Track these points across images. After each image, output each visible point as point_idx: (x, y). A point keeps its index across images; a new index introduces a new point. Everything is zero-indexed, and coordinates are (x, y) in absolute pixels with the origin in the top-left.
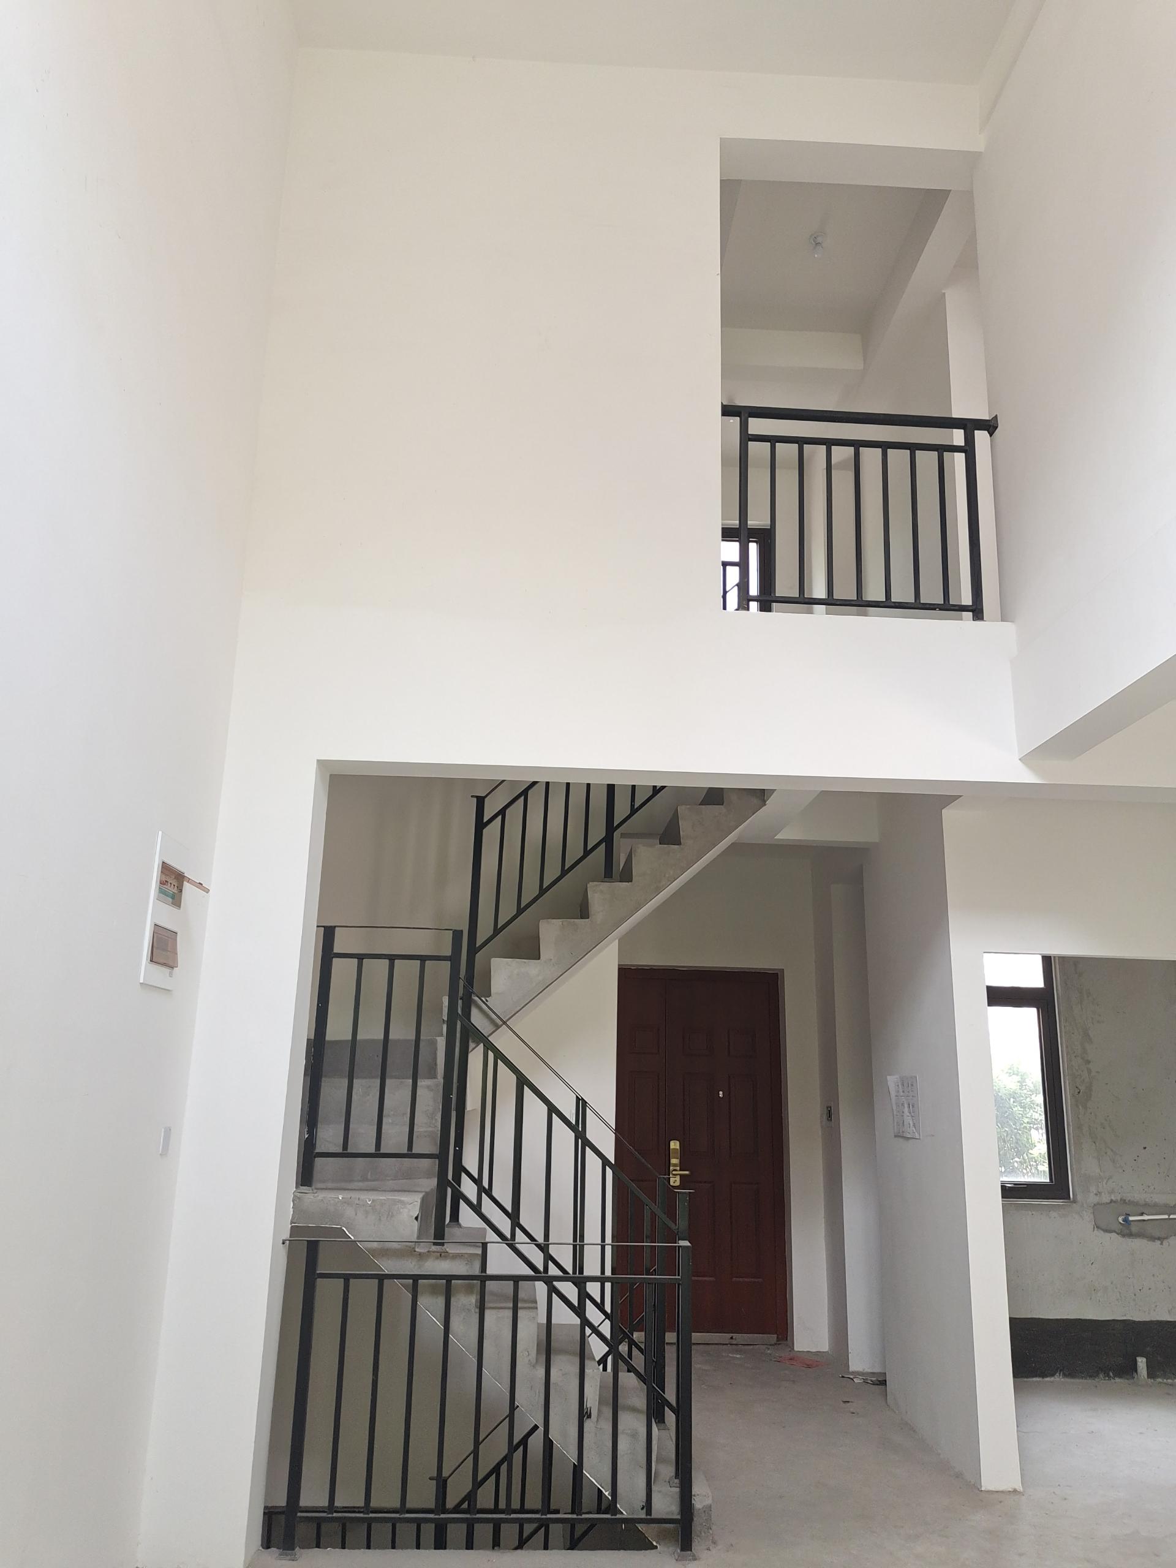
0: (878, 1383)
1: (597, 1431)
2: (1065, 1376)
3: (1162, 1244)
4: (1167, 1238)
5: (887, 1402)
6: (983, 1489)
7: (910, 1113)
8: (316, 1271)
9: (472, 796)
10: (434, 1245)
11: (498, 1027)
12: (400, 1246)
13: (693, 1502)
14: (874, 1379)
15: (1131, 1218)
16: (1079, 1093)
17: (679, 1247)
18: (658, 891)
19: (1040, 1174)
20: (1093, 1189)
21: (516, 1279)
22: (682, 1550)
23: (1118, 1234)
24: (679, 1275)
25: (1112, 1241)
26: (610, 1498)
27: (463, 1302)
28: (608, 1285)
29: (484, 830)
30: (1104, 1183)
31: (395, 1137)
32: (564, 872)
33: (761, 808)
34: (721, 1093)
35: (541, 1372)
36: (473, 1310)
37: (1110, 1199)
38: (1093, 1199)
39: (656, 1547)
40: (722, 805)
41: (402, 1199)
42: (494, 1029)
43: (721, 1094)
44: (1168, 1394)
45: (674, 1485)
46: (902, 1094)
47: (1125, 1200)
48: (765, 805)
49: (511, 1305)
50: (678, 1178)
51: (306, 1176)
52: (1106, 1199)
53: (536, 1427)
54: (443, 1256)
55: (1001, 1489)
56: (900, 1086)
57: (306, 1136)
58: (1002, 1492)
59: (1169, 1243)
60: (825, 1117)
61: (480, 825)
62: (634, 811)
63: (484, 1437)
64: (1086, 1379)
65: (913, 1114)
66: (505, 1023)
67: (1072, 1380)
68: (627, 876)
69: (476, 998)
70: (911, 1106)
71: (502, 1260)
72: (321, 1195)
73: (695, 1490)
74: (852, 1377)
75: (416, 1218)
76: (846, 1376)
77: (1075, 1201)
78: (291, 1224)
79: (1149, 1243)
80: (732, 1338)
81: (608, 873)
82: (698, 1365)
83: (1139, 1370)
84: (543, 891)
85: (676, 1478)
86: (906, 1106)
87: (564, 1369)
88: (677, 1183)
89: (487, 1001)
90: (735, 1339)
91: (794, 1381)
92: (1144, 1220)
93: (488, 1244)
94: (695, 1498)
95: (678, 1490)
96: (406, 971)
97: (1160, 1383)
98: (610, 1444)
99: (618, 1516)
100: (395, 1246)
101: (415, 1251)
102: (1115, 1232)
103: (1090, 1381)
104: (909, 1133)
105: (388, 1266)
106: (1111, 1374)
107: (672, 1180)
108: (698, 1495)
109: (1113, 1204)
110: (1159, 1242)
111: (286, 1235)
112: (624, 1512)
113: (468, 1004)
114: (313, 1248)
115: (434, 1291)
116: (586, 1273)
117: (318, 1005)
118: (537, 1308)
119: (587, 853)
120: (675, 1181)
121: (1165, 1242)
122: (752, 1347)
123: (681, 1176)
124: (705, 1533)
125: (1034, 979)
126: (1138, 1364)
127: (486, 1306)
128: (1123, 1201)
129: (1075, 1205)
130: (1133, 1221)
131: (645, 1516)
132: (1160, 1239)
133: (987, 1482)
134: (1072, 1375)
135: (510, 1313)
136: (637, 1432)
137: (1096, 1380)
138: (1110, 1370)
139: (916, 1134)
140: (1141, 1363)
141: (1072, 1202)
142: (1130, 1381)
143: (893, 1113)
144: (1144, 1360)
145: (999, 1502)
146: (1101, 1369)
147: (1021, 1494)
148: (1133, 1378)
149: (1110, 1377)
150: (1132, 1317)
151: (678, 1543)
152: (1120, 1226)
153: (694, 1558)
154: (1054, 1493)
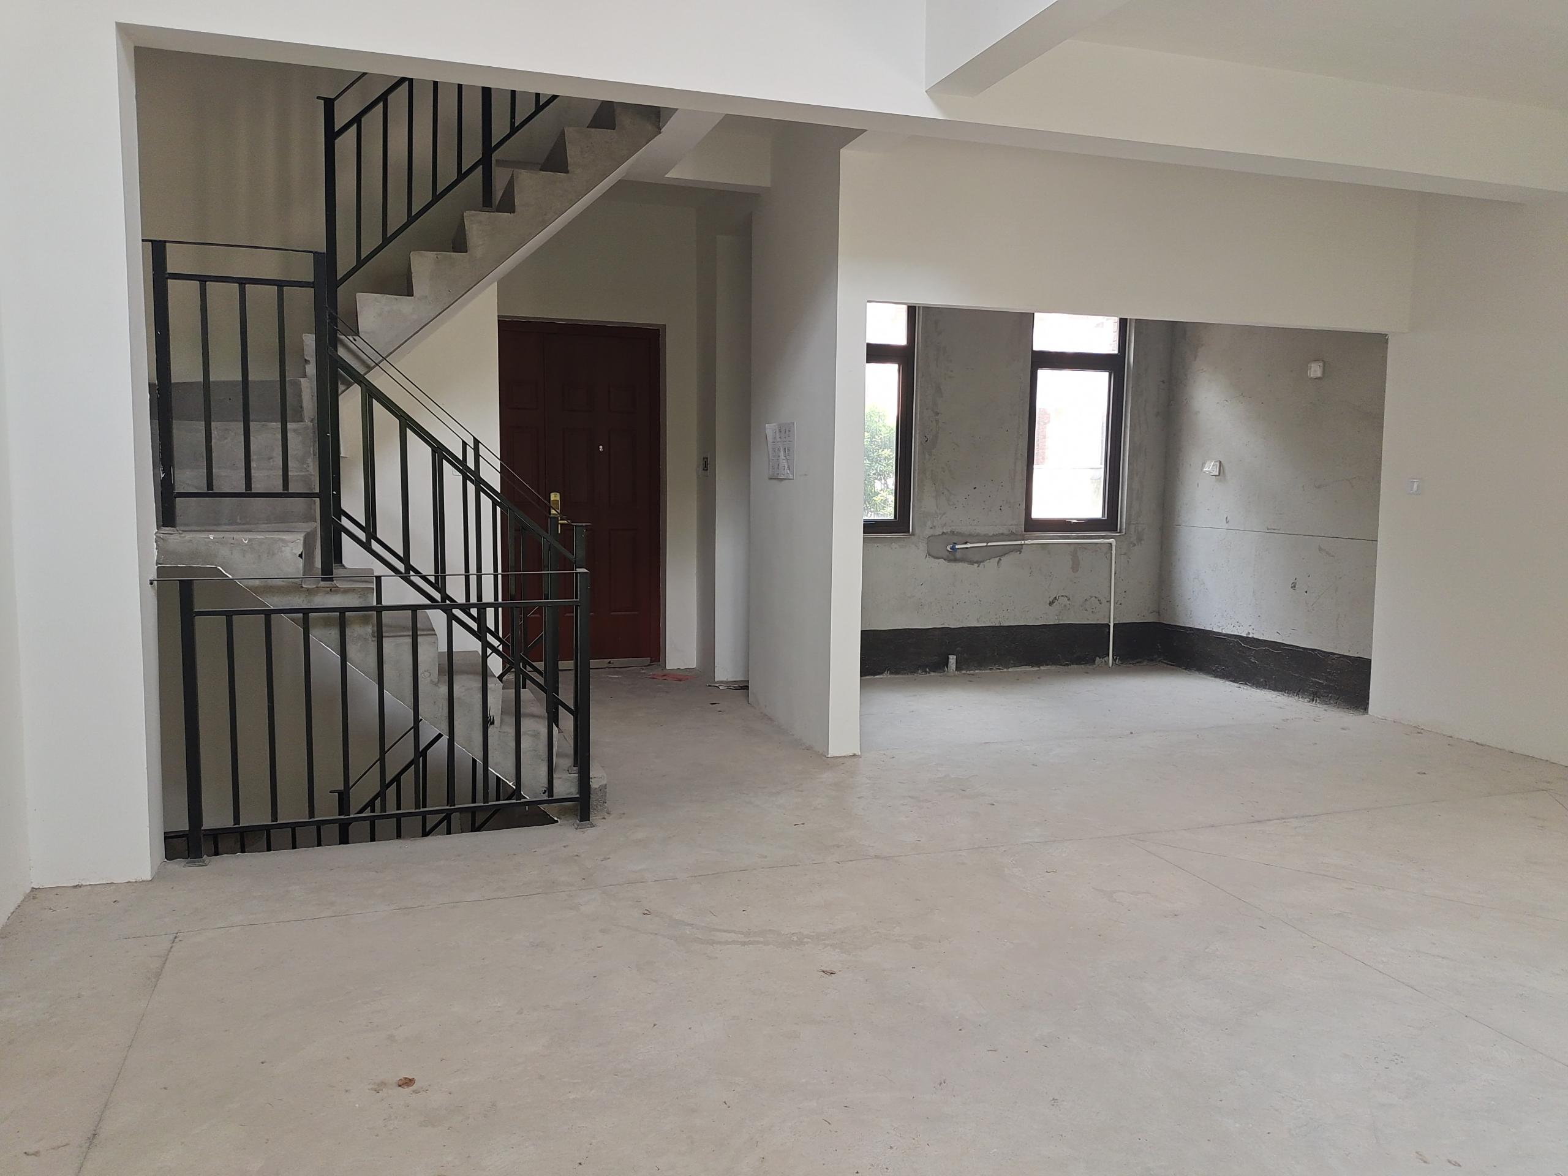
0: (740, 688)
1: (501, 735)
2: (891, 673)
3: (978, 567)
4: (983, 562)
5: (748, 701)
6: (829, 756)
7: (786, 457)
8: (193, 610)
9: (318, 98)
10: (322, 581)
12: (283, 583)
13: (591, 783)
14: (736, 685)
15: (957, 547)
16: (926, 441)
17: (577, 573)
18: (545, 224)
19: (888, 513)
20: (929, 524)
21: (414, 609)
22: (581, 821)
23: (945, 560)
24: (577, 598)
25: (940, 566)
26: (514, 787)
27: (360, 633)
28: (500, 613)
29: (336, 141)
30: (938, 518)
31: (266, 477)
32: (436, 198)
33: (655, 136)
34: (601, 447)
35: (444, 689)
36: (370, 639)
37: (942, 531)
38: (928, 532)
39: (557, 821)
40: (614, 129)
41: (284, 537)
42: (366, 370)
44: (971, 681)
45: (573, 772)
46: (779, 440)
47: (954, 532)
48: (660, 133)
49: (410, 633)
51: (167, 517)
52: (938, 531)
53: (440, 736)
54: (333, 590)
55: (844, 755)
56: (777, 432)
57: (162, 476)
58: (844, 757)
59: (984, 565)
60: (701, 467)
61: (331, 135)
62: (514, 130)
63: (389, 746)
64: (908, 674)
65: (788, 457)
67: (897, 676)
68: (508, 205)
69: (343, 337)
70: (786, 450)
71: (396, 592)
72: (188, 536)
73: (592, 774)
74: (717, 685)
75: (301, 556)
76: (713, 686)
77: (913, 534)
78: (157, 565)
79: (969, 566)
80: (609, 663)
81: (487, 202)
83: (950, 664)
84: (412, 219)
85: (575, 767)
86: (782, 450)
87: (466, 688)
89: (355, 340)
90: (613, 663)
91: (667, 692)
92: (967, 548)
93: (382, 578)
94: (592, 780)
95: (576, 776)
96: (262, 298)
97: (964, 674)
98: (513, 744)
99: (522, 800)
100: (279, 582)
101: (302, 587)
102: (942, 558)
103: (910, 676)
104: (784, 475)
105: (273, 602)
106: (928, 670)
108: (595, 778)
109: (944, 536)
110: (977, 565)
111: (153, 575)
112: (527, 797)
113: (335, 342)
114: (186, 589)
115: (327, 623)
116: (484, 600)
117: (156, 333)
118: (437, 635)
119: (461, 176)
121: (982, 565)
122: (629, 668)
123: (561, 525)
124: (600, 806)
125: (899, 338)
126: (950, 660)
127: (384, 634)
128: (953, 533)
129: (913, 537)
130: (958, 549)
131: (547, 798)
132: (978, 562)
133: (832, 752)
134: (897, 673)
135: (409, 640)
136: (538, 733)
137: (916, 675)
138: (927, 667)
139: (791, 475)
140: (952, 659)
141: (910, 535)
142: (942, 674)
143: (769, 457)
144: (955, 657)
145: (843, 764)
146: (920, 666)
147: (860, 757)
148: (945, 671)
149: (926, 672)
150: (949, 625)
151: (577, 815)
152: (948, 553)
153: (592, 826)
154: (884, 754)
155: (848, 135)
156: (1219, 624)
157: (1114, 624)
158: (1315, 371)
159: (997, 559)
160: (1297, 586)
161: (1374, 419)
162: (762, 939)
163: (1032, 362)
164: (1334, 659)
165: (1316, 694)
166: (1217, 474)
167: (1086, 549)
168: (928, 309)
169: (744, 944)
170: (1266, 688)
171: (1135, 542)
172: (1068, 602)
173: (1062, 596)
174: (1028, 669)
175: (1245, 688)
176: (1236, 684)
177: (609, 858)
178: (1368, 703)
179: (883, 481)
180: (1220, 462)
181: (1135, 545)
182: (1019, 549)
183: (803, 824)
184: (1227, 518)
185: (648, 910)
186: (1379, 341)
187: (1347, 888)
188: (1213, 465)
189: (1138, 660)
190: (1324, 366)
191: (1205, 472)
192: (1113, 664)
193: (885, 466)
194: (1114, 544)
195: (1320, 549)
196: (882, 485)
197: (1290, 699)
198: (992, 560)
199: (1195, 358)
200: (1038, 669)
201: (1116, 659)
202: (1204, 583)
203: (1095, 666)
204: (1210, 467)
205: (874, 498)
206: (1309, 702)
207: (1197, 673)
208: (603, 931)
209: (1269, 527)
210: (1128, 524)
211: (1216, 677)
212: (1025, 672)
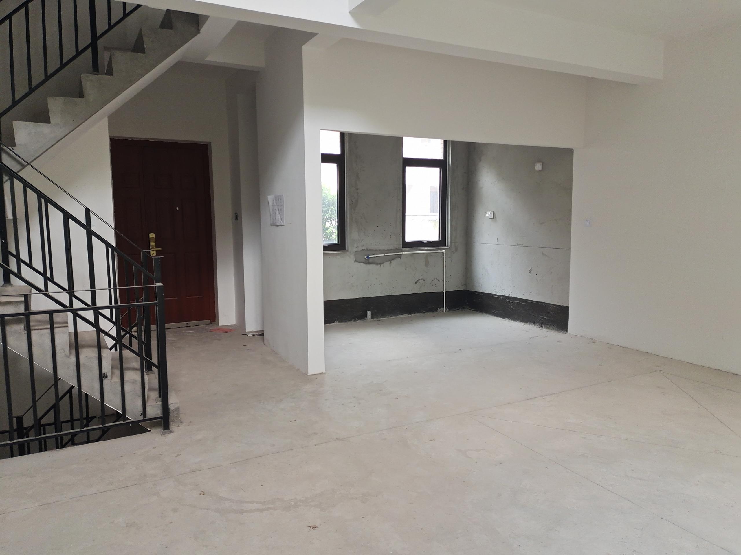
0: (259, 335)
1: (112, 384)
2: (339, 322)
3: (380, 266)
4: (383, 263)
5: (264, 342)
6: (309, 374)
7: (279, 213)
11: (24, 167)
13: (169, 407)
14: (257, 334)
15: (370, 256)
16: (353, 203)
17: (156, 286)
18: (131, 83)
19: (334, 240)
20: (355, 245)
21: (51, 313)
22: (164, 430)
23: (364, 263)
24: (156, 301)
25: (361, 266)
26: (122, 413)
27: (15, 329)
28: (114, 310)
30: (360, 242)
32: (63, 66)
33: (196, 35)
35: (73, 359)
36: (23, 333)
37: (362, 249)
38: (355, 249)
39: (150, 431)
40: (172, 29)
42: (22, 168)
43: (177, 209)
44: (379, 324)
45: (159, 401)
46: (275, 204)
48: (199, 33)
49: (49, 326)
50: (155, 252)
52: (360, 249)
53: (73, 387)
55: (316, 373)
56: (274, 200)
58: (317, 374)
60: (234, 218)
62: (111, 27)
63: (38, 398)
64: (347, 322)
65: (281, 214)
66: (29, 164)
67: (342, 323)
68: (110, 72)
69: (5, 147)
70: (280, 210)
71: (39, 303)
73: (170, 401)
74: (247, 334)
76: (245, 334)
77: (347, 251)
79: (376, 266)
80: (187, 324)
81: (96, 68)
82: (169, 338)
83: (368, 316)
84: (47, 77)
85: (159, 398)
86: (277, 210)
87: (88, 357)
88: (155, 254)
89: (13, 149)
90: (189, 324)
91: (219, 340)
92: (374, 257)
93: (29, 295)
94: (170, 405)
95: (160, 403)
97: (375, 320)
98: (119, 388)
99: (127, 421)
102: (362, 262)
103: (348, 323)
104: (279, 223)
106: (357, 319)
107: (151, 253)
108: (172, 403)
109: (363, 251)
112: (131, 419)
116: (100, 303)
118: (67, 326)
119: (78, 53)
120: (153, 253)
121: (382, 265)
122: (198, 327)
123: (156, 251)
124: (176, 419)
125: (337, 150)
126: (368, 314)
127: (31, 328)
128: (367, 250)
129: (347, 252)
130: (370, 257)
131: (142, 419)
132: (380, 264)
133: (311, 372)
134: (341, 321)
135: (49, 331)
136: (136, 381)
137: (351, 322)
138: (356, 318)
139: (282, 223)
140: (369, 313)
141: (346, 251)
142: (364, 321)
143: (270, 214)
144: (370, 312)
145: (316, 379)
146: (353, 318)
147: (325, 374)
148: (365, 319)
149: (356, 320)
150: (367, 296)
151: (162, 426)
152: (365, 260)
153: (171, 432)
154: (338, 371)
155: (308, 36)
156: (495, 290)
157: (446, 292)
158: (538, 167)
159: (389, 262)
160: (532, 272)
161: (568, 190)
162: (272, 506)
163: (403, 163)
164: (551, 307)
165: (543, 324)
166: (492, 217)
167: (431, 255)
168: (351, 135)
169: (261, 510)
170: (518, 321)
171: (454, 251)
172: (424, 282)
173: (421, 279)
174: (406, 316)
175: (509, 321)
176: (504, 319)
177: (180, 455)
178: (568, 328)
179: (330, 222)
180: (494, 212)
181: (454, 253)
182: (400, 256)
183: (295, 420)
184: (497, 239)
185: (202, 492)
186: (569, 152)
187: (583, 438)
188: (490, 213)
189: (457, 309)
190: (543, 165)
191: (486, 217)
192: (446, 312)
193: (331, 215)
194: (445, 253)
195: (543, 254)
196: (330, 224)
197: (530, 326)
198: (387, 263)
199: (480, 161)
200: (410, 315)
201: (447, 308)
202: (487, 271)
203: (437, 313)
204: (489, 214)
205: (326, 231)
206: (540, 327)
207: (485, 314)
208: (175, 510)
209: (518, 243)
210: (451, 243)
211: (494, 315)
212: (405, 318)
